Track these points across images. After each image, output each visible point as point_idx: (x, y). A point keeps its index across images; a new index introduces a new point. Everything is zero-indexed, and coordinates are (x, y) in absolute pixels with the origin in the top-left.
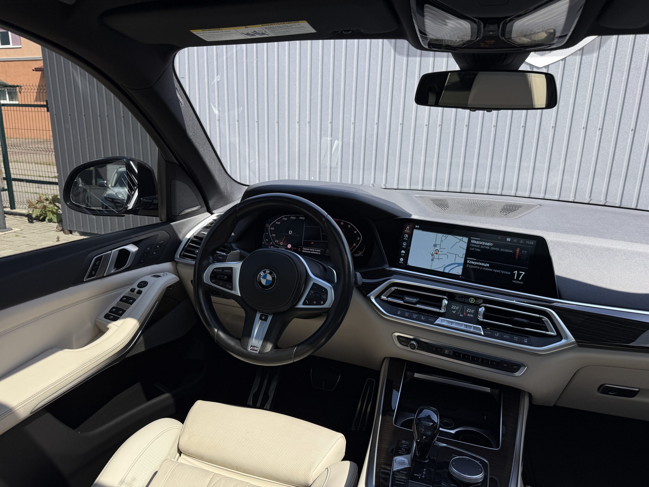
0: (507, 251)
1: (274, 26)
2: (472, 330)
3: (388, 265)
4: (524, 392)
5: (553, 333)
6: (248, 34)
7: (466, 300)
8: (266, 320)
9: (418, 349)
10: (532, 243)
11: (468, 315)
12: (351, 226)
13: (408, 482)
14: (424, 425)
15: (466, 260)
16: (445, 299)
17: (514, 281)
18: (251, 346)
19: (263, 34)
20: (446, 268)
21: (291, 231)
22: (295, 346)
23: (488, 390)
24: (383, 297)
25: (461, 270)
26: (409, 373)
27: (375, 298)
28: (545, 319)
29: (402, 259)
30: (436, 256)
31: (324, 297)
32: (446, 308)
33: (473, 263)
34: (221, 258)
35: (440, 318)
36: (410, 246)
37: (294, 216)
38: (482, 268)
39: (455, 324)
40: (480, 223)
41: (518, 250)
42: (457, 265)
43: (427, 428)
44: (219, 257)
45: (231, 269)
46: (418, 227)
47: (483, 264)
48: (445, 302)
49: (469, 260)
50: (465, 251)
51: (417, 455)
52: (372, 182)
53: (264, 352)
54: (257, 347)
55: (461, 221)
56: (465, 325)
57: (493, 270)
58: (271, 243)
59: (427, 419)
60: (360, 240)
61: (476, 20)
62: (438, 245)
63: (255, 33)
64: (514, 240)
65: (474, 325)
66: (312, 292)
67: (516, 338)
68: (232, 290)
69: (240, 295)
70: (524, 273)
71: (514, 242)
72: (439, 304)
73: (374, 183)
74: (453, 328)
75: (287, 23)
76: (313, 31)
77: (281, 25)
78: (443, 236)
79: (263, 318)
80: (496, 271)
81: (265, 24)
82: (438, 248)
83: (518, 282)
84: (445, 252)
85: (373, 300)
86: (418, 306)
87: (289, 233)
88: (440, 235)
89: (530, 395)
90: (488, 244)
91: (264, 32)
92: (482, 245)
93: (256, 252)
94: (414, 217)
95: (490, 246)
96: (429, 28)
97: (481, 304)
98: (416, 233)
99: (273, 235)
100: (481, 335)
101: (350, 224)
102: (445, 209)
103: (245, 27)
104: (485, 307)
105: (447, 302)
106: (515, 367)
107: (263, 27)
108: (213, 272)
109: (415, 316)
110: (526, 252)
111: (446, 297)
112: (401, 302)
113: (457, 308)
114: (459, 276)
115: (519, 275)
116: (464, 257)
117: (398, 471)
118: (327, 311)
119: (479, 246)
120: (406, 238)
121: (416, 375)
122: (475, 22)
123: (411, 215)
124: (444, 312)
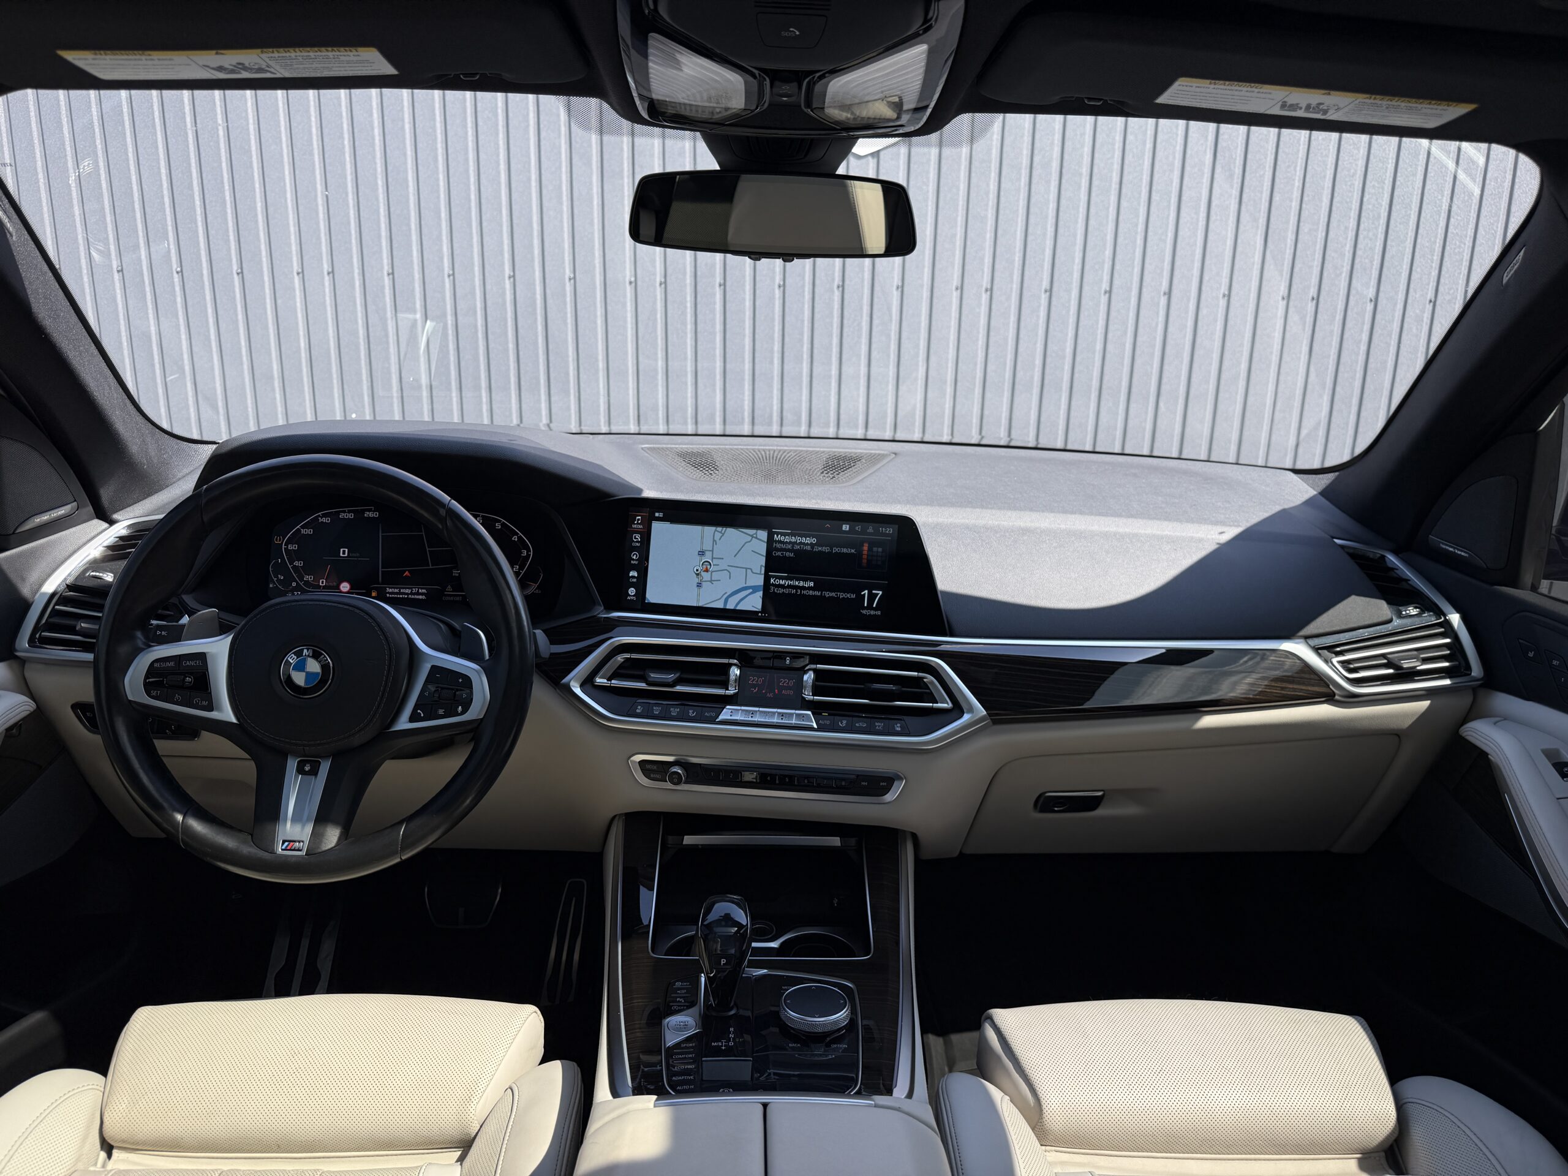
0: (845, 550)
1: (293, 54)
2: (794, 721)
3: (603, 608)
4: (904, 832)
5: (946, 705)
6: (220, 69)
7: (778, 663)
8: (314, 772)
9: (686, 782)
10: (890, 530)
11: (783, 693)
12: (503, 525)
13: (702, 1061)
14: (720, 937)
15: (767, 578)
16: (735, 665)
17: (864, 612)
18: (284, 842)
19: (260, 70)
20: (730, 599)
21: (346, 550)
22: (401, 823)
23: (835, 841)
24: (600, 681)
25: (760, 601)
26: (671, 839)
27: (582, 686)
28: (929, 678)
29: (632, 591)
30: (706, 576)
31: (464, 696)
32: (737, 684)
33: (782, 582)
34: (163, 633)
35: (728, 707)
36: (647, 559)
37: (349, 512)
38: (801, 592)
39: (760, 715)
40: (787, 498)
41: (866, 548)
42: (751, 590)
43: (727, 939)
44: (158, 633)
45: (202, 657)
46: (661, 515)
47: (801, 584)
48: (735, 672)
49: (773, 577)
50: (764, 558)
51: (711, 1005)
52: (545, 420)
53: (320, 851)
54: (299, 842)
55: (748, 496)
56: (779, 713)
57: (822, 593)
58: (294, 584)
59: (723, 923)
60: (528, 555)
61: (756, 72)
62: (707, 553)
63: (240, 66)
64: (857, 528)
65: (797, 712)
66: (432, 688)
67: (879, 725)
68: (212, 710)
69: (234, 720)
70: (881, 593)
71: (857, 533)
72: (722, 678)
73: (551, 421)
74: (757, 724)
75: (327, 51)
76: (389, 70)
77: (312, 54)
78: (716, 530)
79: (307, 768)
80: (827, 594)
81: (271, 50)
82: (708, 557)
83: (873, 613)
84: (723, 565)
85: (578, 691)
86: (679, 688)
87: (341, 555)
88: (709, 530)
89: (914, 836)
90: (808, 540)
91: (263, 67)
92: (795, 543)
93: (267, 608)
94: (648, 494)
95: (812, 545)
96: (656, 79)
97: (807, 665)
98: (660, 530)
99: (296, 563)
100: (811, 729)
101: (499, 521)
102: (712, 472)
103: (214, 52)
104: (815, 671)
105: (738, 672)
106: (883, 784)
107: (264, 56)
108: (151, 671)
109: (674, 712)
110: (880, 550)
111: (736, 661)
112: (642, 685)
113: (761, 681)
114: (757, 612)
115: (872, 597)
116: (763, 572)
117: (678, 1045)
118: (473, 729)
119: (789, 547)
120: (637, 542)
121: (688, 840)
122: (753, 76)
123: (640, 491)
124: (735, 694)
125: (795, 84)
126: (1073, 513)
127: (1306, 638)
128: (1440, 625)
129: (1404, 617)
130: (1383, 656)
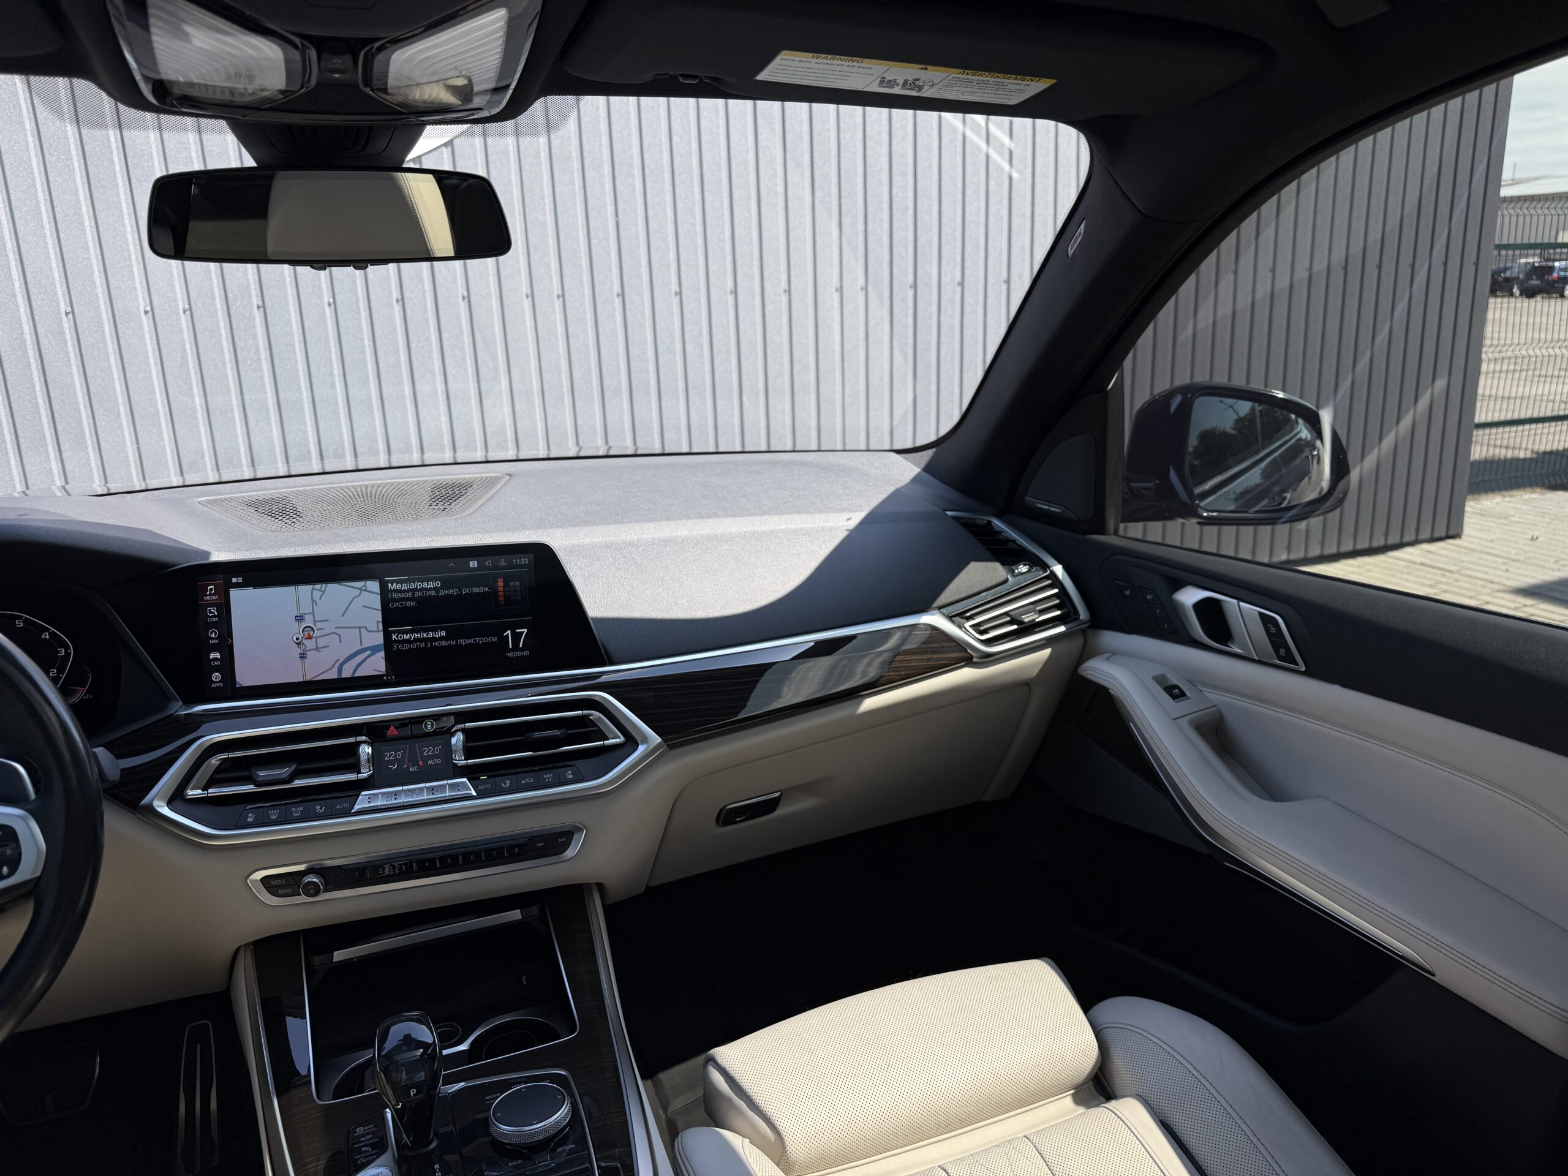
0: (476, 590)
2: (448, 794)
3: (181, 703)
4: (589, 884)
5: (618, 740)
7: (416, 729)
9: (325, 891)
10: (525, 561)
11: (429, 762)
12: (26, 621)
14: (403, 1065)
15: (387, 635)
16: (364, 742)
17: (510, 655)
20: (344, 667)
23: (516, 915)
24: (192, 793)
25: (383, 662)
26: (317, 960)
27: (170, 803)
28: (596, 714)
29: (216, 676)
30: (310, 644)
31: (9, 852)
32: (371, 763)
33: (407, 637)
35: (363, 793)
36: (230, 635)
38: (431, 644)
39: (405, 793)
40: (394, 539)
41: (500, 583)
42: (370, 651)
43: (413, 1066)
46: (240, 580)
48: (366, 750)
49: (394, 633)
50: (380, 613)
51: (406, 1143)
52: (59, 482)
55: (346, 542)
56: (428, 788)
57: (457, 642)
59: (405, 1048)
60: (68, 654)
61: (297, 40)
62: (306, 617)
64: (487, 563)
65: (450, 782)
67: (548, 777)
70: (526, 630)
71: (488, 568)
72: (351, 760)
73: (67, 483)
74: (403, 806)
78: (317, 589)
80: (463, 642)
82: (308, 622)
83: (520, 654)
84: (329, 628)
85: (165, 811)
86: (298, 783)
88: (308, 589)
89: (600, 886)
90: (431, 585)
92: (416, 590)
94: (218, 556)
95: (435, 588)
97: (453, 726)
100: (471, 798)
102: (295, 520)
104: (463, 731)
105: (369, 750)
106: (562, 840)
109: (299, 811)
110: (517, 583)
111: (364, 737)
112: (250, 788)
113: (399, 755)
114: (381, 676)
115: (516, 637)
116: (381, 628)
119: (409, 595)
120: (213, 616)
121: (339, 956)
122: (294, 45)
123: (207, 554)
124: (370, 777)
125: (348, 57)
126: (709, 517)
127: (940, 608)
128: (1047, 578)
129: (1018, 575)
130: (1006, 614)
